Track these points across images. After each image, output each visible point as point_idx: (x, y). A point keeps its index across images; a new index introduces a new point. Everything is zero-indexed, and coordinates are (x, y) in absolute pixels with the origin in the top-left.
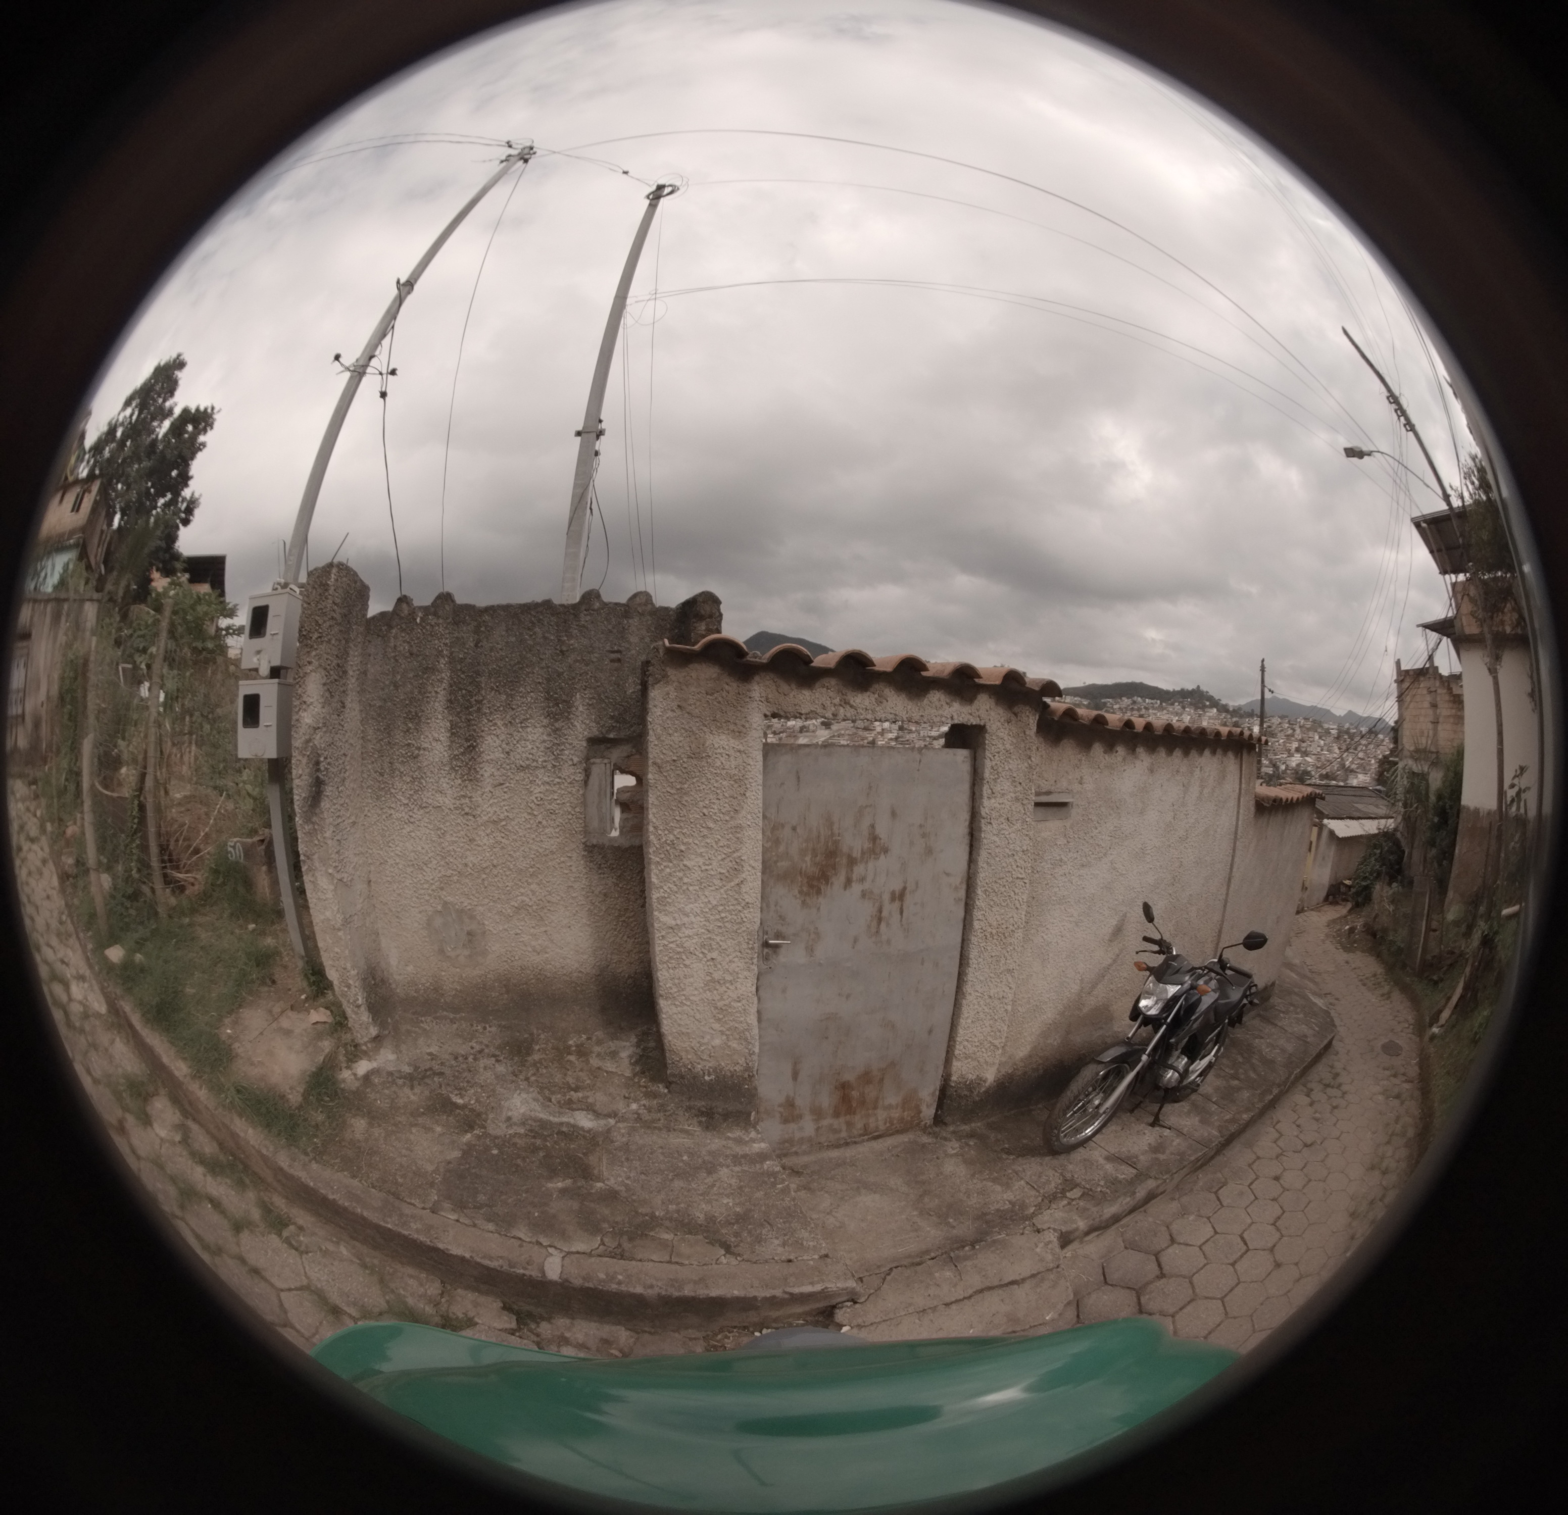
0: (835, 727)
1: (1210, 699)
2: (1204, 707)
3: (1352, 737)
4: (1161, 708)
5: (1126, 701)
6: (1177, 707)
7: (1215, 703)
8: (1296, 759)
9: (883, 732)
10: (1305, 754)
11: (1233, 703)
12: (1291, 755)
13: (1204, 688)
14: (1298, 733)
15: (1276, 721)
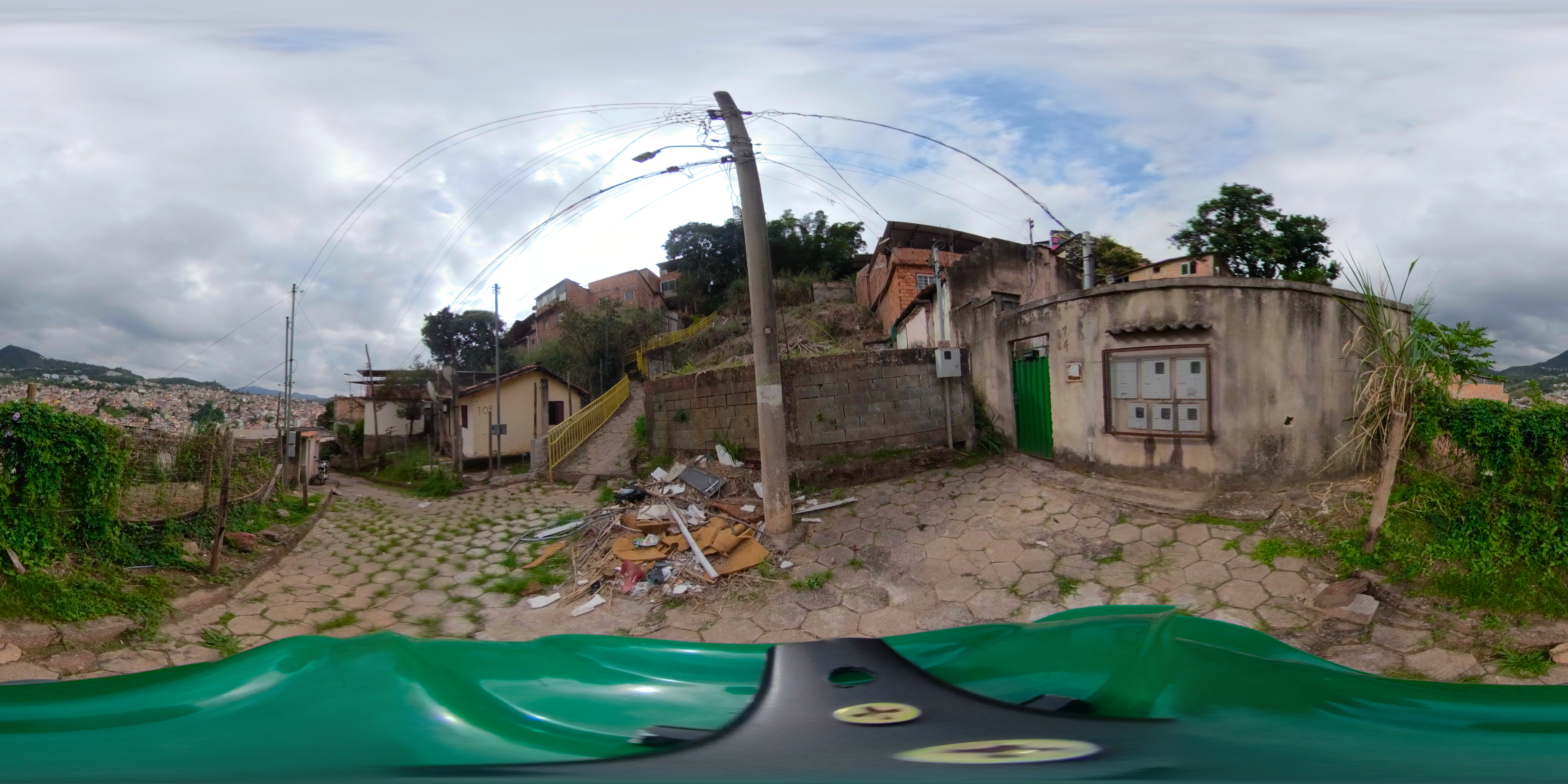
0: (42, 391)
1: (220, 386)
2: (217, 390)
3: (296, 403)
4: (196, 390)
5: (178, 386)
6: (204, 389)
7: (222, 388)
8: (265, 413)
9: (64, 395)
10: (271, 410)
11: (232, 388)
12: (262, 410)
13: (217, 382)
14: (267, 402)
15: (255, 396)
